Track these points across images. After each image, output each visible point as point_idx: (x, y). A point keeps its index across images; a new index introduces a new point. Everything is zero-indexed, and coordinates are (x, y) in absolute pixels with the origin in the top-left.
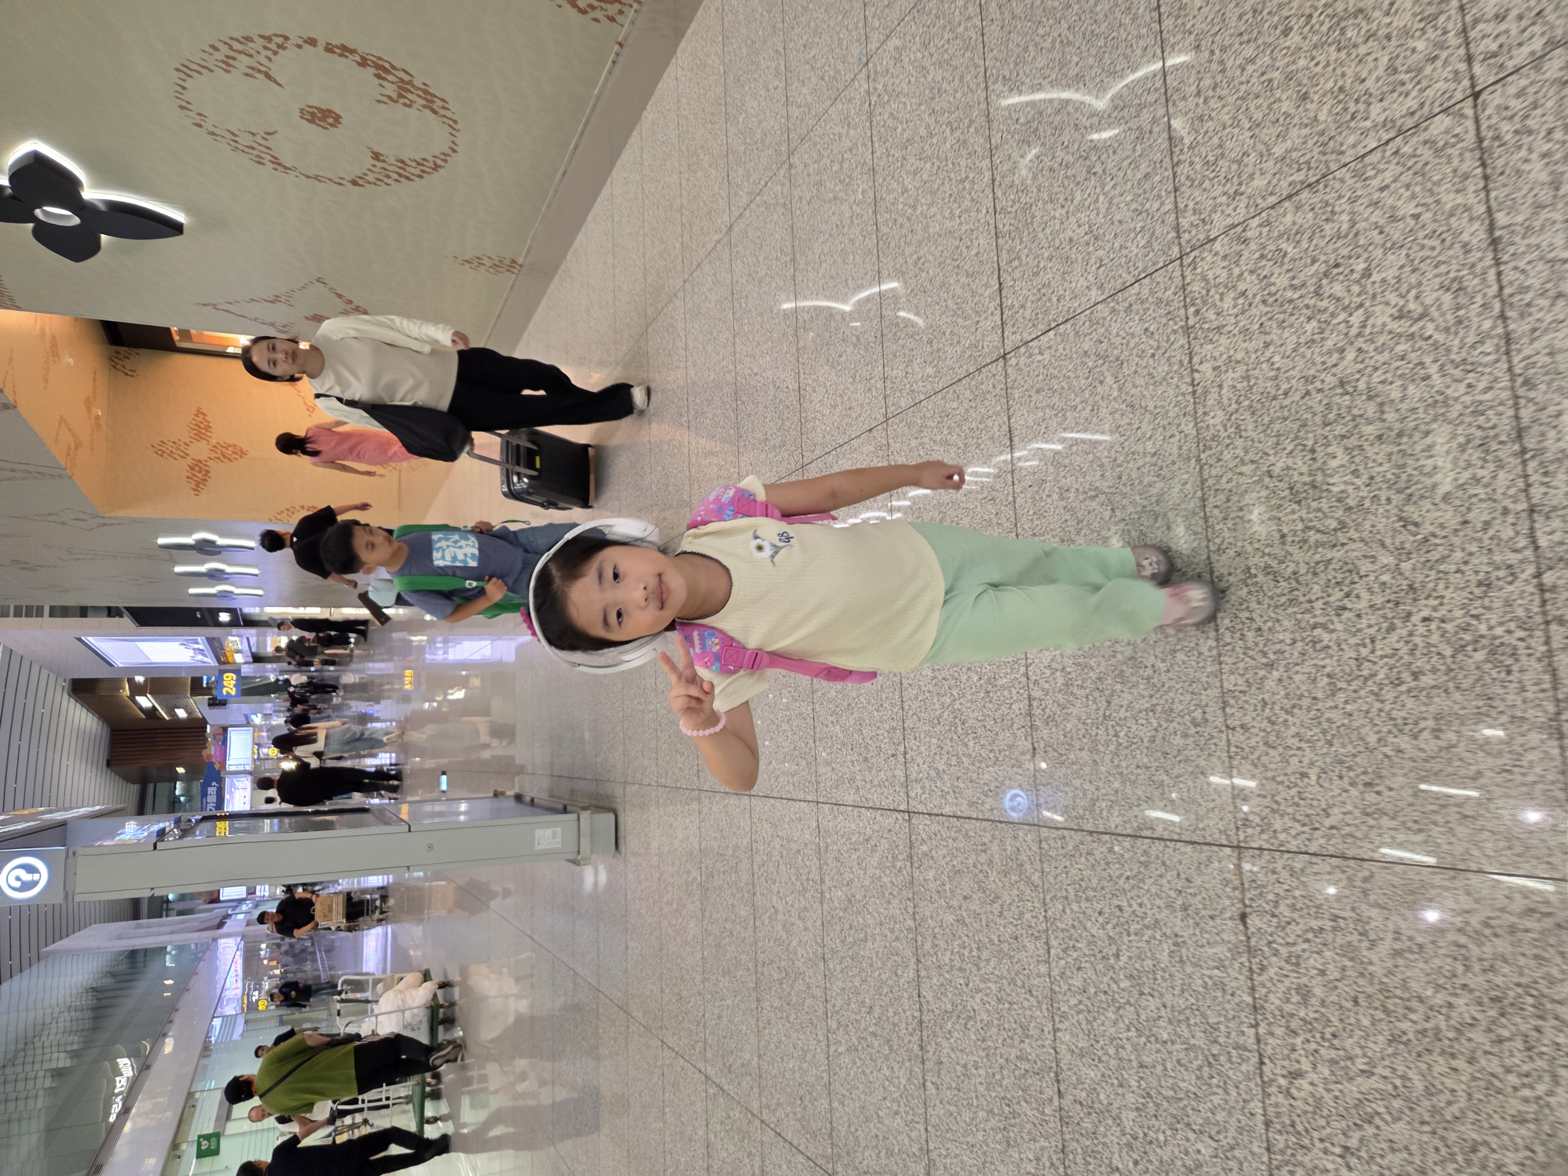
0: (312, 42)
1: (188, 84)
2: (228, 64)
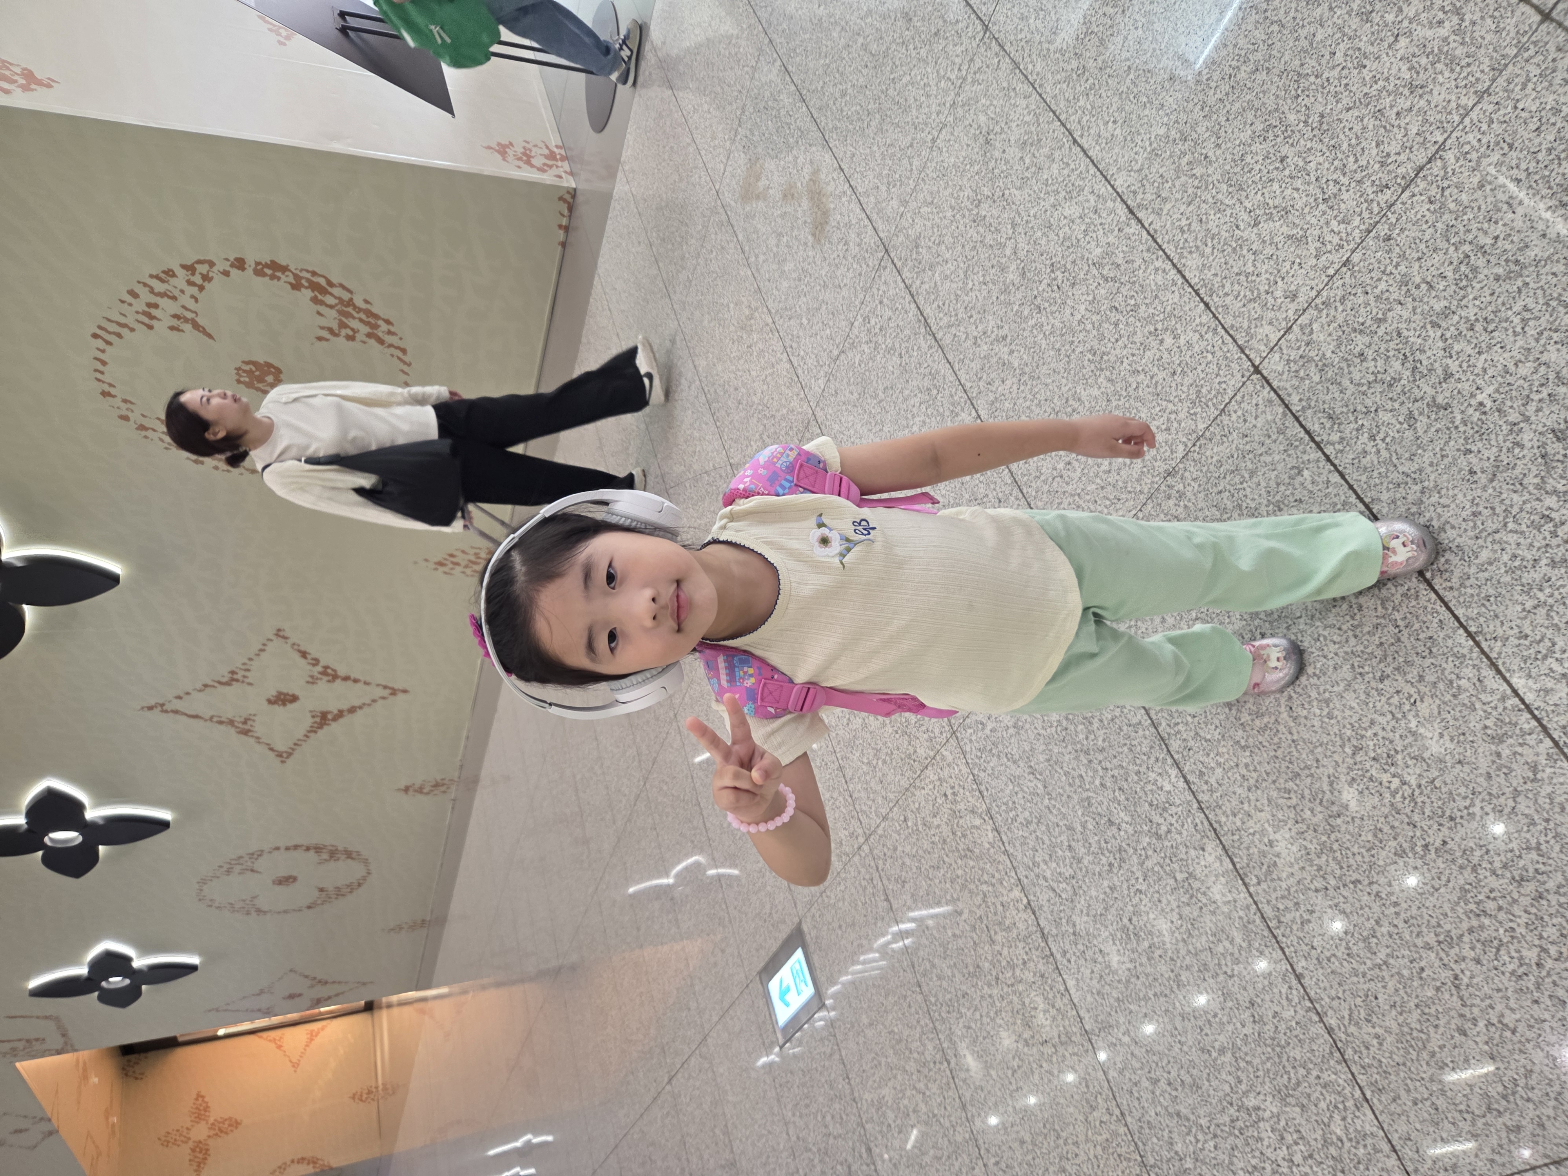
0: (278, 849)
1: (205, 887)
2: (228, 872)
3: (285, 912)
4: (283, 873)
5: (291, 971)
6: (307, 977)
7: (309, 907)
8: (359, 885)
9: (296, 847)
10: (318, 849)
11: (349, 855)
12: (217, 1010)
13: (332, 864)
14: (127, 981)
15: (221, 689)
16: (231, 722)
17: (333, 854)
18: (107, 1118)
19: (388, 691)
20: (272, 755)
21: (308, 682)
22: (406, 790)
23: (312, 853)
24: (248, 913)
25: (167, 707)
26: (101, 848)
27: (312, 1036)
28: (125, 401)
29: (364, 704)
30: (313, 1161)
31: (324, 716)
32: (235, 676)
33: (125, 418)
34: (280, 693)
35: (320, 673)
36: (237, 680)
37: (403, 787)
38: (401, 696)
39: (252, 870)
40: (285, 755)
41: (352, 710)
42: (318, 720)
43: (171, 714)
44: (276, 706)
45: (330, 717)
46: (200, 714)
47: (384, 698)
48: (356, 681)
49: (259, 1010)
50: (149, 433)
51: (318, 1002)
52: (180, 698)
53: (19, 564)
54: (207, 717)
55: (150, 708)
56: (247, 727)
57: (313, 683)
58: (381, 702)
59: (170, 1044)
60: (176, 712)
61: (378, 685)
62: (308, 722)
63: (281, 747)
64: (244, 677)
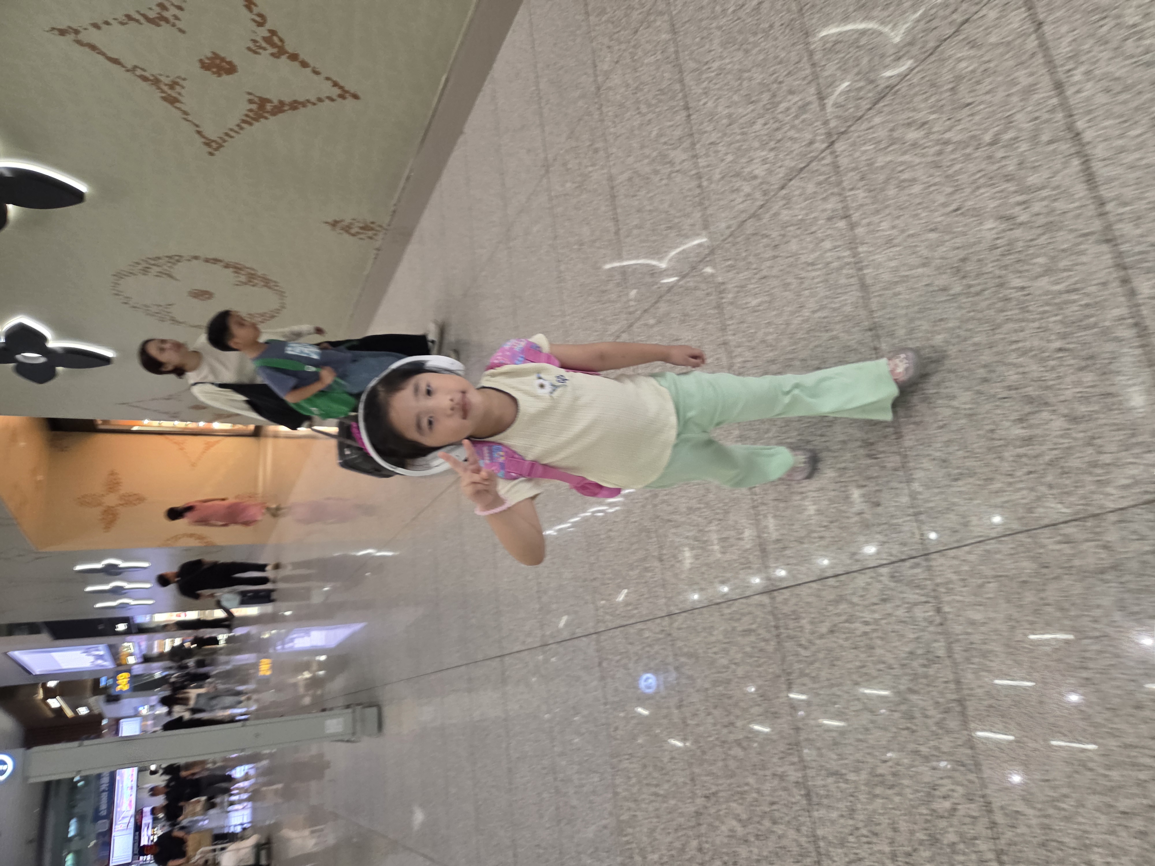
0: (196, 258)
1: (121, 282)
2: (145, 271)
3: (198, 327)
4: (200, 286)
8: (272, 317)
9: (216, 261)
10: (237, 268)
11: (266, 282)
13: (249, 286)
14: (43, 360)
15: (148, 28)
16: (156, 82)
17: (252, 278)
18: (34, 475)
19: (337, 91)
20: (199, 140)
21: (249, 49)
22: (335, 224)
23: (229, 271)
24: (162, 320)
25: (83, 37)
26: (12, 209)
27: (209, 446)
29: (308, 101)
31: (263, 102)
32: (166, 14)
34: (216, 56)
35: (265, 39)
36: (167, 20)
37: (330, 220)
38: (350, 102)
39: (170, 276)
40: (214, 145)
41: (295, 105)
42: (254, 107)
43: (87, 49)
44: (208, 73)
45: (269, 107)
46: (122, 61)
47: (332, 100)
48: (304, 64)
52: (96, 26)
54: (129, 67)
55: (62, 32)
56: (173, 94)
57: (255, 52)
58: (327, 102)
59: (90, 427)
60: (93, 47)
61: (328, 79)
62: (243, 107)
63: (212, 132)
64: (177, 18)
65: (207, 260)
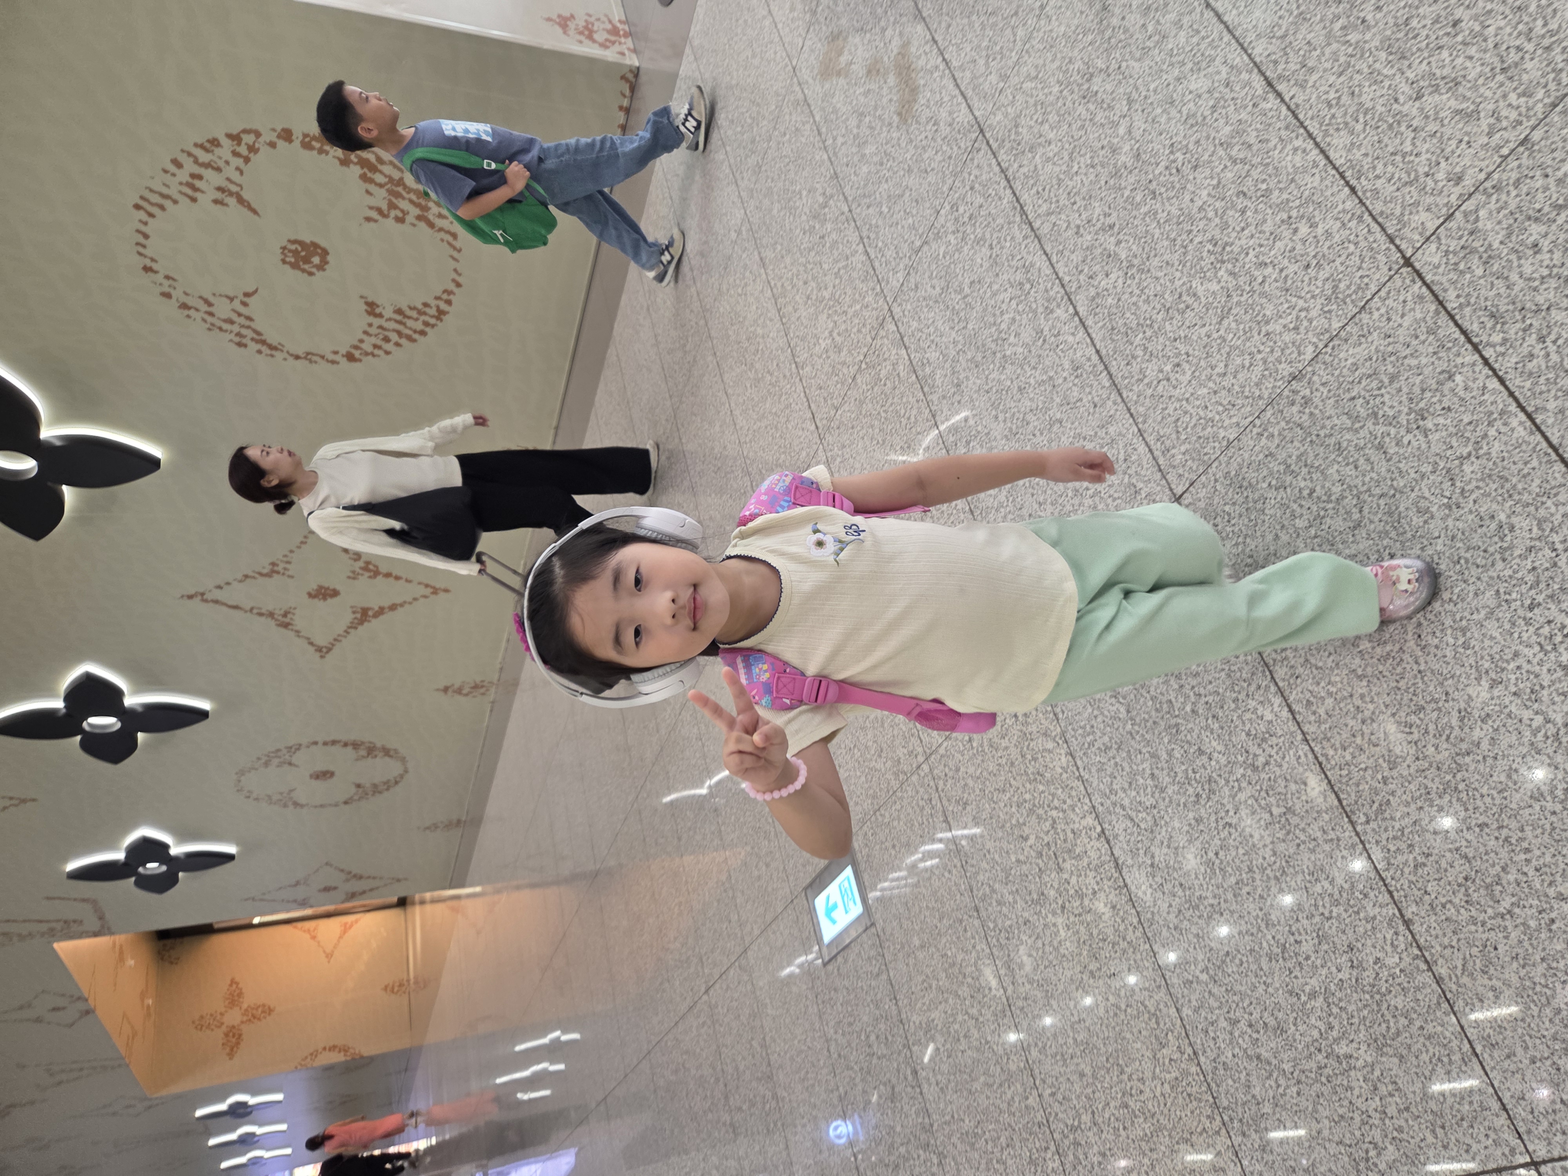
0: (316, 743)
1: (243, 778)
2: (266, 764)
3: (322, 806)
4: (320, 767)
5: (327, 864)
6: (342, 871)
7: (346, 803)
8: (396, 783)
9: (334, 742)
10: (356, 745)
11: (387, 752)
12: (253, 899)
13: (370, 760)
14: (164, 868)
15: (261, 580)
16: (271, 615)
17: (371, 750)
18: (142, 1001)
19: (429, 590)
20: (312, 649)
21: (349, 577)
22: (446, 690)
23: (349, 749)
24: (285, 806)
25: (208, 596)
26: (140, 736)
27: (346, 928)
28: (167, 277)
29: (405, 602)
30: (345, 1049)
31: (365, 611)
32: (276, 568)
33: (167, 295)
34: (321, 587)
35: (361, 568)
36: (278, 573)
37: (441, 687)
38: (442, 595)
39: (290, 764)
40: (324, 650)
41: (393, 607)
42: (359, 616)
43: (211, 604)
44: (316, 600)
45: (370, 613)
46: (241, 605)
47: (425, 597)
48: (397, 578)
49: (295, 901)
50: (192, 312)
51: (352, 896)
52: (219, 587)
53: (58, 443)
54: (248, 608)
55: (190, 597)
56: (287, 620)
57: (354, 578)
58: (422, 600)
59: (206, 930)
60: (216, 602)
61: (420, 583)
62: (349, 617)
63: (321, 641)
64: (285, 569)
65: (325, 744)
